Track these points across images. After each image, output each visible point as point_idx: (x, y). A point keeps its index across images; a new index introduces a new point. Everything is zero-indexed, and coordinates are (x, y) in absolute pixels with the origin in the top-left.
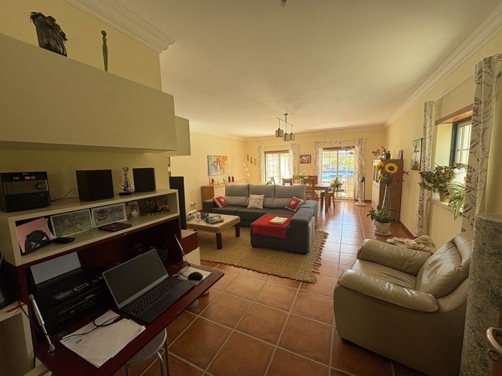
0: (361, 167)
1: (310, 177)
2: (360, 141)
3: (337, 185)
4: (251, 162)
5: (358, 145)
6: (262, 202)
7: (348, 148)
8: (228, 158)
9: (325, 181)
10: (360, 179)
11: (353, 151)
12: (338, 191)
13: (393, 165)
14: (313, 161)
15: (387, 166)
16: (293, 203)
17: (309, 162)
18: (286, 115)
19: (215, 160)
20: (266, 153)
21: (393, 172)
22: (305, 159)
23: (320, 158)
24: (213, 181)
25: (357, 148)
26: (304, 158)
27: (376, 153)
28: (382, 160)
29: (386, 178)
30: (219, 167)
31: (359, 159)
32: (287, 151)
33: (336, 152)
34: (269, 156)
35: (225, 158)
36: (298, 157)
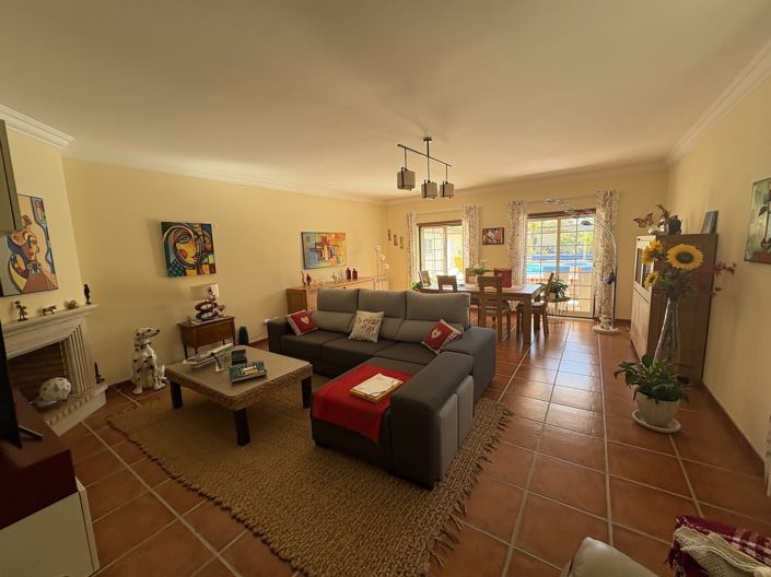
0: (608, 251)
1: (496, 272)
2: (608, 198)
3: (554, 289)
4: (396, 244)
5: (604, 206)
6: (377, 327)
7: (579, 213)
8: (347, 237)
9: (530, 279)
10: (607, 277)
11: (591, 220)
12: (557, 300)
13: (691, 249)
14: (507, 240)
15: (672, 253)
16: (436, 334)
17: (500, 242)
18: (427, 139)
19: (318, 240)
20: (421, 226)
21: (690, 266)
22: (492, 237)
23: (522, 235)
24: (309, 278)
25: (602, 213)
26: (490, 234)
27: (643, 222)
28: (659, 236)
29: (668, 281)
30: (326, 253)
31: (605, 235)
32: (458, 223)
33: (556, 221)
34: (425, 230)
35: (340, 237)
36: (478, 233)
